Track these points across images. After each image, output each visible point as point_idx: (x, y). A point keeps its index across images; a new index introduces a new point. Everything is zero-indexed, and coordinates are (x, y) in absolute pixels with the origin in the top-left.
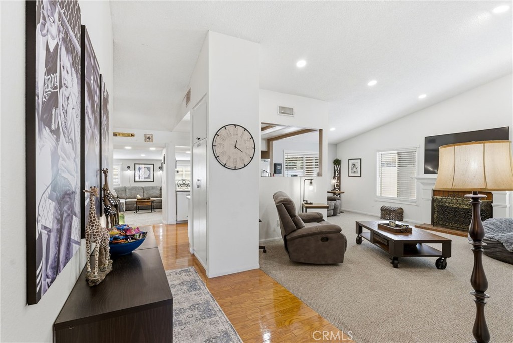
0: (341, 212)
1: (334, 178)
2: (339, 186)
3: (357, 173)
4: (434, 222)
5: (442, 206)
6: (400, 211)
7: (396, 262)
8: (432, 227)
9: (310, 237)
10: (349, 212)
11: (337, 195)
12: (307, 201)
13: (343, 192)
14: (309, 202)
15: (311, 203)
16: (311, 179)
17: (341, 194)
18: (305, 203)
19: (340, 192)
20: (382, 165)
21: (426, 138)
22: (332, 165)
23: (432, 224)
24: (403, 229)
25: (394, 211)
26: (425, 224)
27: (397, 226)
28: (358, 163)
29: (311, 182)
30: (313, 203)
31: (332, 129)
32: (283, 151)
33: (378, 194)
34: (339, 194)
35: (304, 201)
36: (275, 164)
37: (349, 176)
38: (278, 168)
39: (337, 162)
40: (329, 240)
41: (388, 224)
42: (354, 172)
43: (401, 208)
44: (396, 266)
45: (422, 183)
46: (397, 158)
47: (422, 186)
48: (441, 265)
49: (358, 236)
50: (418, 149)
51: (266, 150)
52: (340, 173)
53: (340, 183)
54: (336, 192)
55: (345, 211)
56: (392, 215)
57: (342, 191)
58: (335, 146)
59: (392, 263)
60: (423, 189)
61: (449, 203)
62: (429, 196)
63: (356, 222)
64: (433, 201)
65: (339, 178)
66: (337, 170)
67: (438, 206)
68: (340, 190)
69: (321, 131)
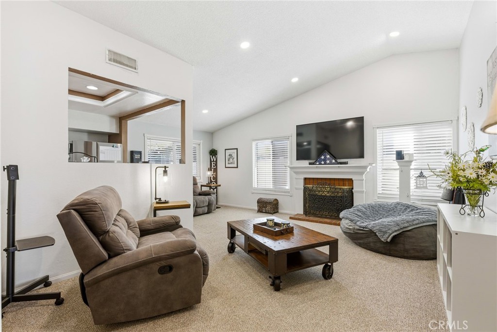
0: (217, 208)
1: (210, 169)
2: (216, 178)
3: (234, 163)
4: (306, 212)
5: (314, 195)
6: (275, 202)
7: (277, 281)
8: (304, 217)
9: (137, 271)
10: (226, 207)
11: (214, 189)
12: (160, 199)
13: (220, 186)
14: (163, 200)
15: (166, 202)
16: (165, 167)
17: (218, 187)
18: (157, 203)
19: (216, 185)
20: (258, 158)
21: (297, 126)
22: (208, 156)
23: (304, 214)
24: (283, 230)
25: (270, 203)
26: (298, 214)
27: (276, 224)
28: (234, 153)
29: (165, 172)
30: (170, 201)
31: (205, 111)
32: (144, 134)
33: (255, 185)
34: (216, 188)
35: (156, 199)
36: (131, 152)
37: (226, 167)
38: (137, 156)
39: (213, 153)
40: (174, 269)
41: (265, 224)
42: (231, 163)
43: (276, 200)
44: (277, 288)
45: (295, 172)
46: (271, 147)
47: (295, 175)
48: (327, 274)
49: (230, 242)
50: (290, 138)
51: (118, 132)
52: (216, 165)
53: (216, 175)
54: (212, 185)
55: (222, 206)
56: (268, 208)
57: (218, 184)
58: (211, 134)
59: (273, 284)
60: (296, 179)
61: (319, 191)
62: (301, 185)
63: (228, 223)
64: (305, 189)
65: (216, 170)
66: (214, 161)
67: (309, 195)
68: (216, 183)
69: (183, 102)
